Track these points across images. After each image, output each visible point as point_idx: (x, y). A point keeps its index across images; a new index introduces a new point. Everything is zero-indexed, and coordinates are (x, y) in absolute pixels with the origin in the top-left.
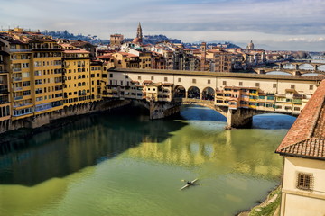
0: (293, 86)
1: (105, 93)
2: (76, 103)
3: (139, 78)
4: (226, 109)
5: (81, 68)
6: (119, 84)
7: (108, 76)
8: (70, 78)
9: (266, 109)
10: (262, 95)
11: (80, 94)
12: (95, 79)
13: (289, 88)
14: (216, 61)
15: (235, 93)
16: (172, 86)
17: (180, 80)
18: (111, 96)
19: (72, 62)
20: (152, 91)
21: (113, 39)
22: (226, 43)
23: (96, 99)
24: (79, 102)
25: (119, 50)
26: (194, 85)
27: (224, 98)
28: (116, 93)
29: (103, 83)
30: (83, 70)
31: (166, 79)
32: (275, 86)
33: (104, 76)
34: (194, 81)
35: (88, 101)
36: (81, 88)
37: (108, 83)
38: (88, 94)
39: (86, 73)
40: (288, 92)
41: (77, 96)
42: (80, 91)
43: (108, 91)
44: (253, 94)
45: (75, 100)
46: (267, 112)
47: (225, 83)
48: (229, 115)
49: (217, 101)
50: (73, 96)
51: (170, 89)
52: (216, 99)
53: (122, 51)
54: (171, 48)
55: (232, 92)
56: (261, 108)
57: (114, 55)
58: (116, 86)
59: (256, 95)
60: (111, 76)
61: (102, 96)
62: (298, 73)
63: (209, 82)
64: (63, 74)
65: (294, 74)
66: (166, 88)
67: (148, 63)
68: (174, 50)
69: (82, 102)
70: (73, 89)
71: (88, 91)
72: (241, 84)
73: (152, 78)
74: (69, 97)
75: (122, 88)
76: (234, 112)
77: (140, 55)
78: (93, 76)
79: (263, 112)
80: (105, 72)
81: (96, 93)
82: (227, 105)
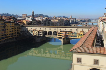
0: (83, 30)
1: (20, 34)
2: (10, 38)
3: (32, 28)
4: (61, 38)
5: (11, 26)
6: (25, 31)
7: (21, 28)
8: (7, 29)
9: (74, 38)
10: (72, 33)
11: (11, 35)
12: (17, 29)
13: (81, 30)
14: (59, 22)
15: (64, 33)
16: (43, 31)
17: (45, 29)
18: (22, 35)
19: (8, 24)
20: (36, 33)
21: (23, 16)
22: (63, 16)
23: (17, 36)
24: (11, 37)
25: (25, 19)
26: (50, 30)
27: (60, 35)
28: (24, 34)
29: (19, 31)
30: (12, 26)
31: (41, 29)
32: (77, 30)
33: (20, 28)
34: (50, 29)
35: (14, 37)
36: (12, 33)
37: (21, 30)
38: (14, 35)
39: (13, 27)
40: (81, 32)
41: (10, 35)
42: (11, 34)
43: (21, 33)
44: (69, 33)
45: (9, 37)
46: (75, 39)
47: (60, 29)
48: (62, 40)
49: (58, 36)
50: (9, 35)
51: (42, 32)
52: (57, 35)
53: (26, 19)
54: (43, 18)
55: (63, 32)
56: (72, 37)
57: (23, 21)
58: (24, 32)
59: (71, 33)
60: (22, 28)
61: (19, 35)
62: (86, 26)
63: (55, 29)
64: (5, 28)
65: (85, 26)
66: (40, 32)
67: (35, 23)
68: (44, 19)
69: (12, 37)
70: (9, 33)
71: (14, 34)
72: (66, 30)
73: (36, 29)
74: (7, 36)
75: (26, 32)
76: (63, 39)
77: (32, 21)
78: (15, 28)
79: (73, 39)
80: (20, 27)
81: (17, 34)
82: (61, 37)
